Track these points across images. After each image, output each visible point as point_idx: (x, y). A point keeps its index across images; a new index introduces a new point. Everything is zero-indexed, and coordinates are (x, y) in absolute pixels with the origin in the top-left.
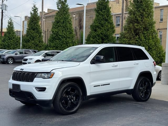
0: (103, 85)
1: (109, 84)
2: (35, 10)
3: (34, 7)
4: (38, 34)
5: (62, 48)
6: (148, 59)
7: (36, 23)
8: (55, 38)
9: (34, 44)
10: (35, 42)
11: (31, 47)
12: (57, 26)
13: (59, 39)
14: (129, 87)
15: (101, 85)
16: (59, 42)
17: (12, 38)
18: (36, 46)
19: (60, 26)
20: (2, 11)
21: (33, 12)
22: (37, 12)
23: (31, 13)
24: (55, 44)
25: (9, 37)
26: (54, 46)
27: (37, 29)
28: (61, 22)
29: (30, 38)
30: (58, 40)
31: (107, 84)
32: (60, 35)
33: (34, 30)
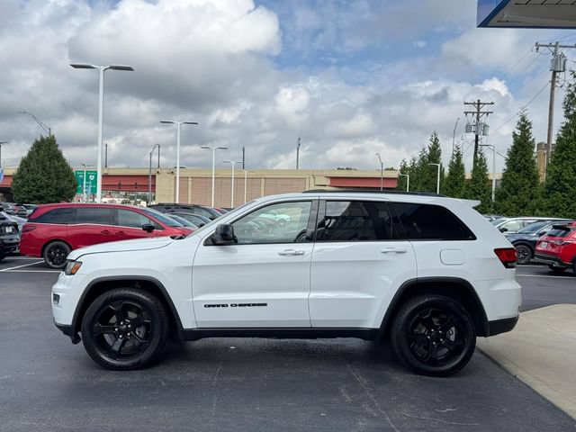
0: (240, 305)
1: (265, 305)
2: (524, 126)
3: (523, 119)
4: (529, 179)
5: (571, 211)
6: (474, 238)
7: (524, 156)
8: (555, 187)
9: (518, 204)
10: (519, 198)
11: (508, 209)
12: (560, 159)
13: (564, 190)
14: (361, 321)
15: (231, 305)
16: (564, 196)
17: (482, 191)
18: (522, 207)
19: (569, 157)
20: (477, 136)
21: (518, 132)
22: (528, 131)
23: (515, 135)
24: (554, 202)
25: (473, 190)
26: (550, 208)
27: (525, 168)
28: (571, 149)
29: (509, 191)
30: (561, 192)
31: (254, 305)
32: (566, 181)
33: (518, 171)
